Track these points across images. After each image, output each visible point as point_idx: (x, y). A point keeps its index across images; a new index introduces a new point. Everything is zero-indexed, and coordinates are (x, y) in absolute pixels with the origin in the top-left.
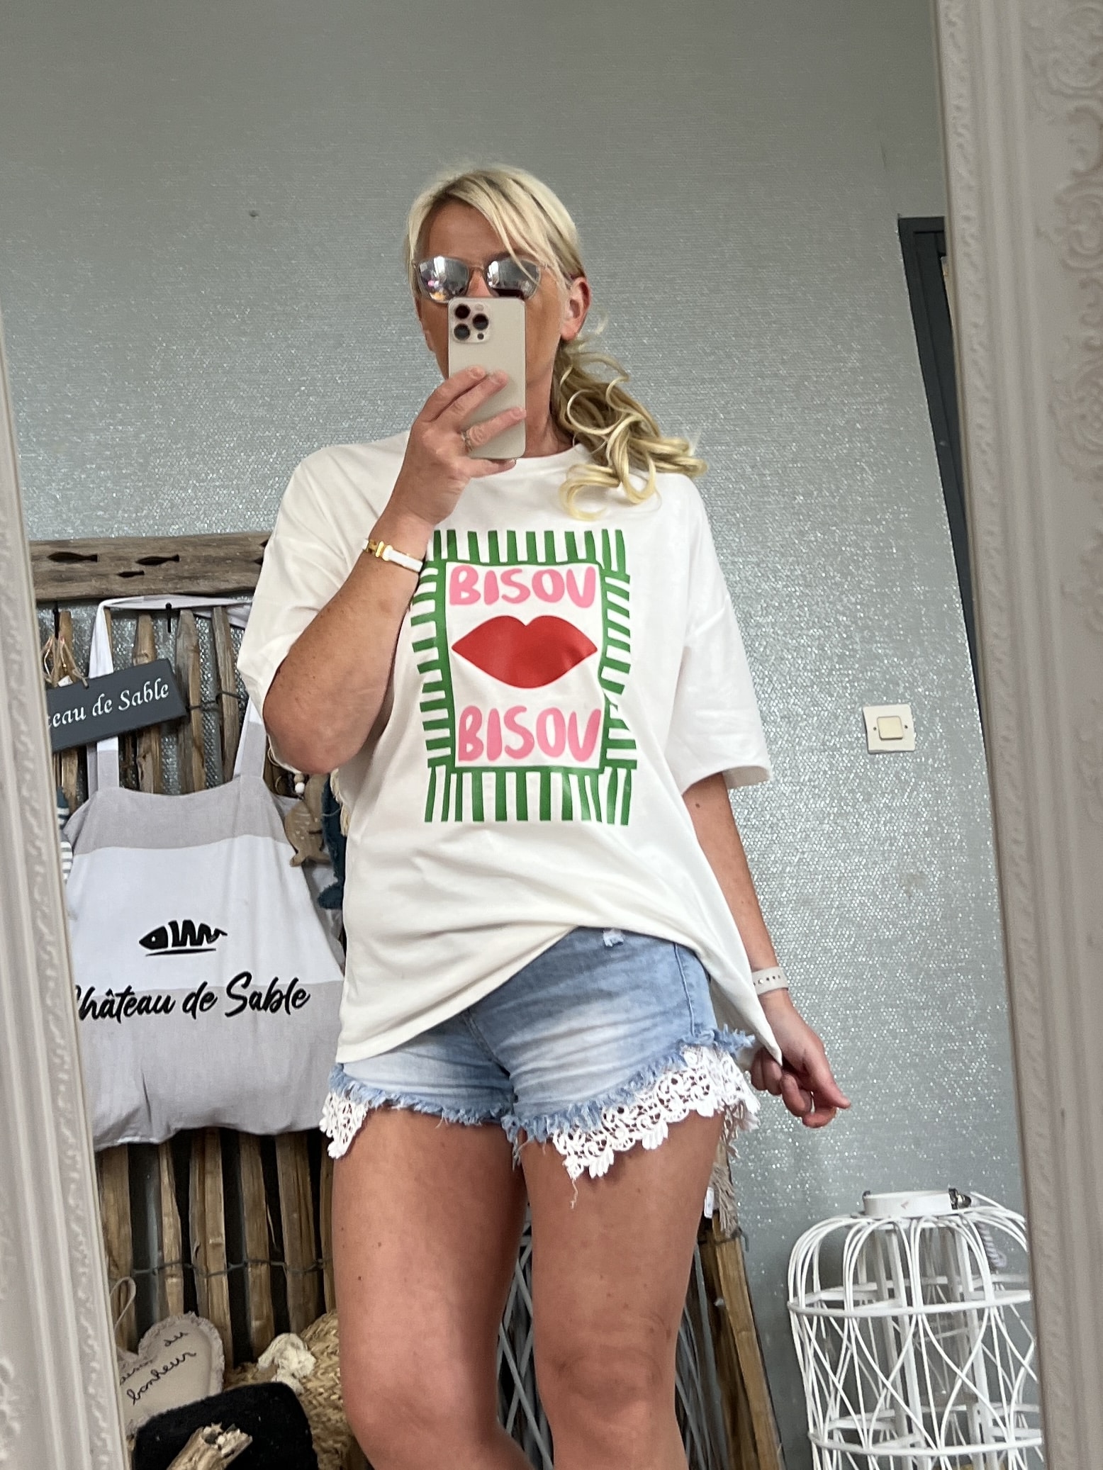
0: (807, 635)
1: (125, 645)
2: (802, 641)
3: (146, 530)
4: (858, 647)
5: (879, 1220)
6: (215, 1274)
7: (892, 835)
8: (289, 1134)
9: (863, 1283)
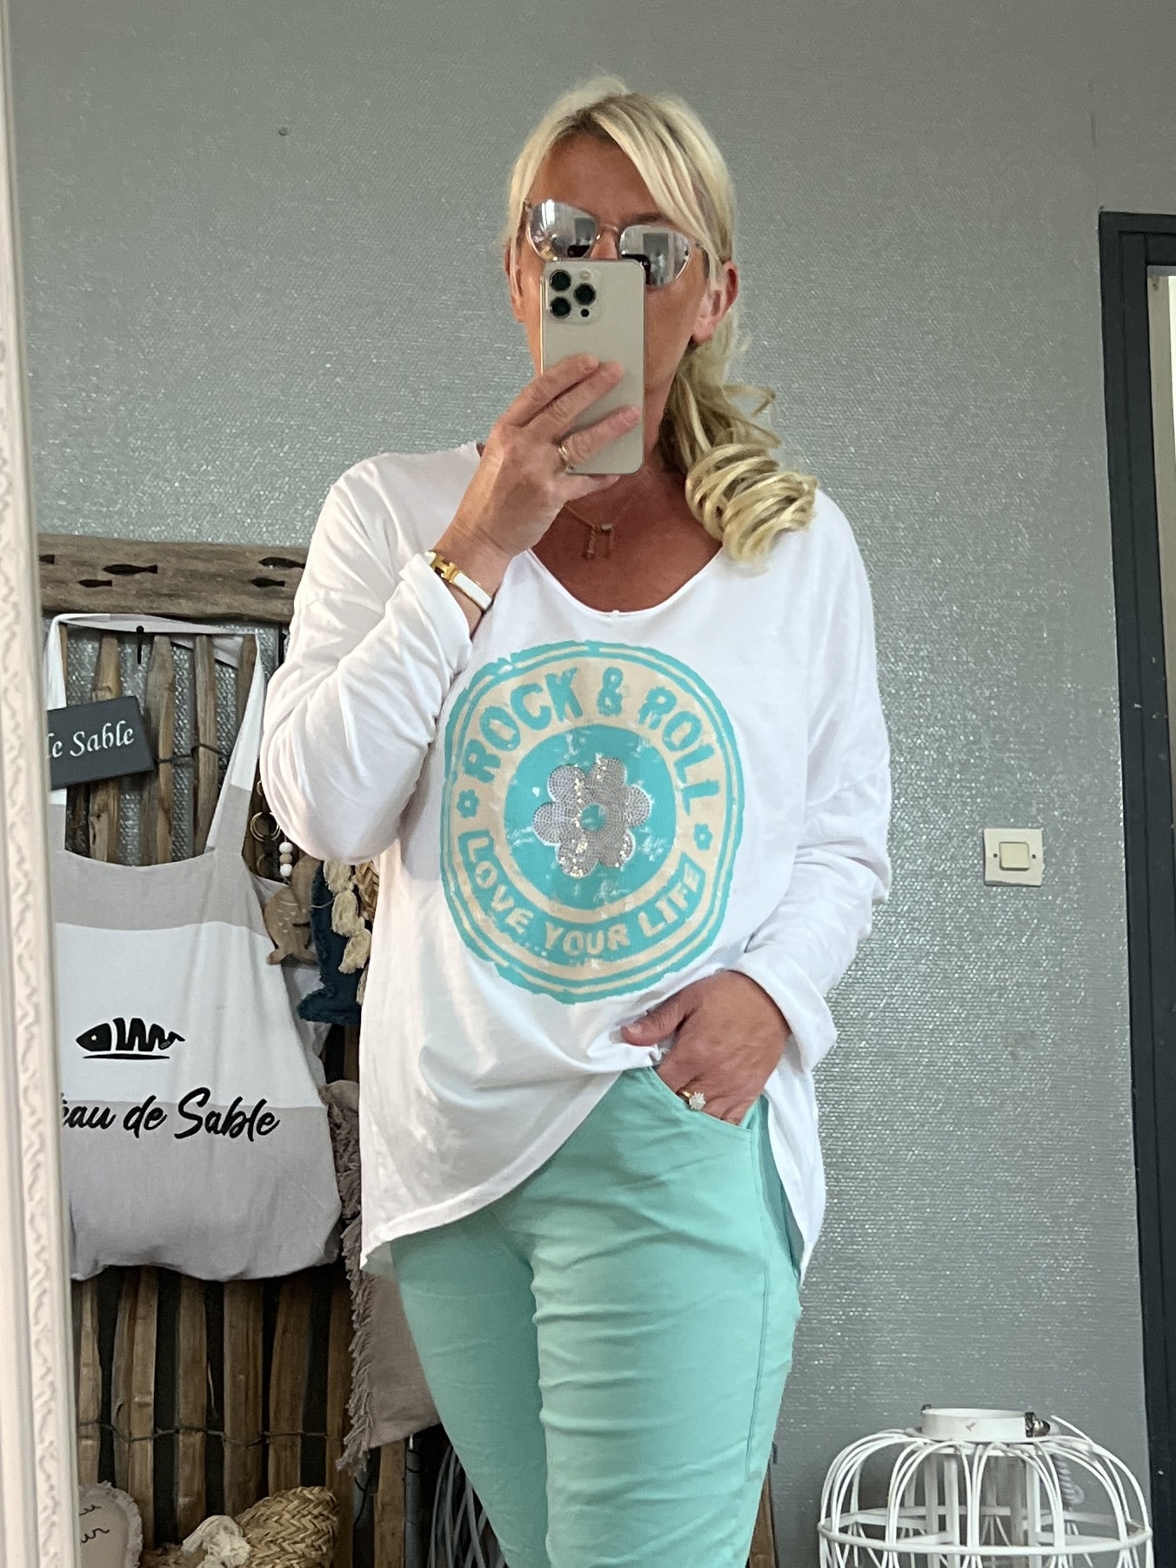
0: (926, 734)
1: (83, 673)
3: (119, 529)
4: (987, 755)
5: (940, 1442)
6: (140, 1439)
7: (1003, 984)
8: (242, 1281)
9: (911, 1507)
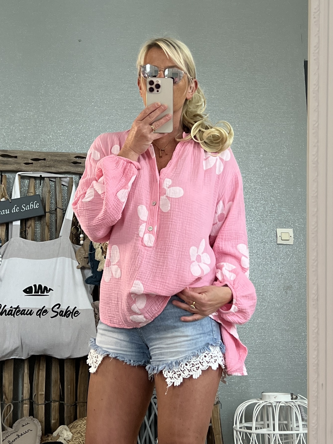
0: (260, 203)
1: (25, 188)
2: (258, 205)
3: (35, 149)
4: (277, 209)
5: (267, 402)
6: (41, 404)
7: (283, 272)
8: (70, 359)
9: (259, 422)
